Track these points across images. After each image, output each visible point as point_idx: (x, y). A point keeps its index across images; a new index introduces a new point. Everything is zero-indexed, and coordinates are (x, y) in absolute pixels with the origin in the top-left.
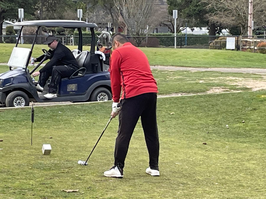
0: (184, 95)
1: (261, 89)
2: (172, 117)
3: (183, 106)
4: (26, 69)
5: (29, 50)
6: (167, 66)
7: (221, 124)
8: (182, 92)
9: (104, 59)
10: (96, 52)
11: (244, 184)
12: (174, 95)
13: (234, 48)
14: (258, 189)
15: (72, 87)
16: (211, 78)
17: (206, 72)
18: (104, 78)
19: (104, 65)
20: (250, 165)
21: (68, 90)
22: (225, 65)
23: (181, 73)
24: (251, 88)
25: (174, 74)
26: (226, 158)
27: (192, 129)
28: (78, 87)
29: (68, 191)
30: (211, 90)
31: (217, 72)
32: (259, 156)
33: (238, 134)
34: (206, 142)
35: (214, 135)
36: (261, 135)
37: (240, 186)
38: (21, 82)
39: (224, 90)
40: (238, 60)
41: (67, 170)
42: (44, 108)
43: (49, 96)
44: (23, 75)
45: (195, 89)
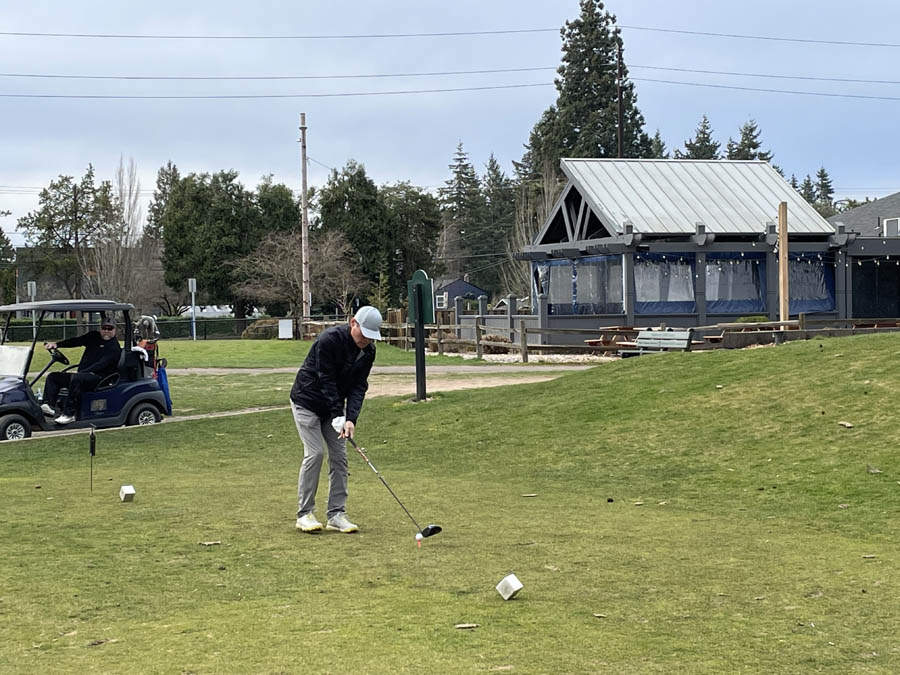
0: (264, 410)
1: (376, 395)
2: (272, 442)
3: (282, 424)
4: (24, 379)
5: (29, 349)
6: (208, 368)
8: (258, 405)
9: (147, 360)
10: (133, 348)
12: (248, 411)
13: (291, 336)
15: (99, 405)
18: (148, 388)
19: (145, 367)
21: (92, 410)
23: (238, 378)
25: (228, 380)
28: (108, 404)
29: (207, 543)
38: (16, 401)
42: (63, 438)
43: (63, 419)
44: (19, 388)
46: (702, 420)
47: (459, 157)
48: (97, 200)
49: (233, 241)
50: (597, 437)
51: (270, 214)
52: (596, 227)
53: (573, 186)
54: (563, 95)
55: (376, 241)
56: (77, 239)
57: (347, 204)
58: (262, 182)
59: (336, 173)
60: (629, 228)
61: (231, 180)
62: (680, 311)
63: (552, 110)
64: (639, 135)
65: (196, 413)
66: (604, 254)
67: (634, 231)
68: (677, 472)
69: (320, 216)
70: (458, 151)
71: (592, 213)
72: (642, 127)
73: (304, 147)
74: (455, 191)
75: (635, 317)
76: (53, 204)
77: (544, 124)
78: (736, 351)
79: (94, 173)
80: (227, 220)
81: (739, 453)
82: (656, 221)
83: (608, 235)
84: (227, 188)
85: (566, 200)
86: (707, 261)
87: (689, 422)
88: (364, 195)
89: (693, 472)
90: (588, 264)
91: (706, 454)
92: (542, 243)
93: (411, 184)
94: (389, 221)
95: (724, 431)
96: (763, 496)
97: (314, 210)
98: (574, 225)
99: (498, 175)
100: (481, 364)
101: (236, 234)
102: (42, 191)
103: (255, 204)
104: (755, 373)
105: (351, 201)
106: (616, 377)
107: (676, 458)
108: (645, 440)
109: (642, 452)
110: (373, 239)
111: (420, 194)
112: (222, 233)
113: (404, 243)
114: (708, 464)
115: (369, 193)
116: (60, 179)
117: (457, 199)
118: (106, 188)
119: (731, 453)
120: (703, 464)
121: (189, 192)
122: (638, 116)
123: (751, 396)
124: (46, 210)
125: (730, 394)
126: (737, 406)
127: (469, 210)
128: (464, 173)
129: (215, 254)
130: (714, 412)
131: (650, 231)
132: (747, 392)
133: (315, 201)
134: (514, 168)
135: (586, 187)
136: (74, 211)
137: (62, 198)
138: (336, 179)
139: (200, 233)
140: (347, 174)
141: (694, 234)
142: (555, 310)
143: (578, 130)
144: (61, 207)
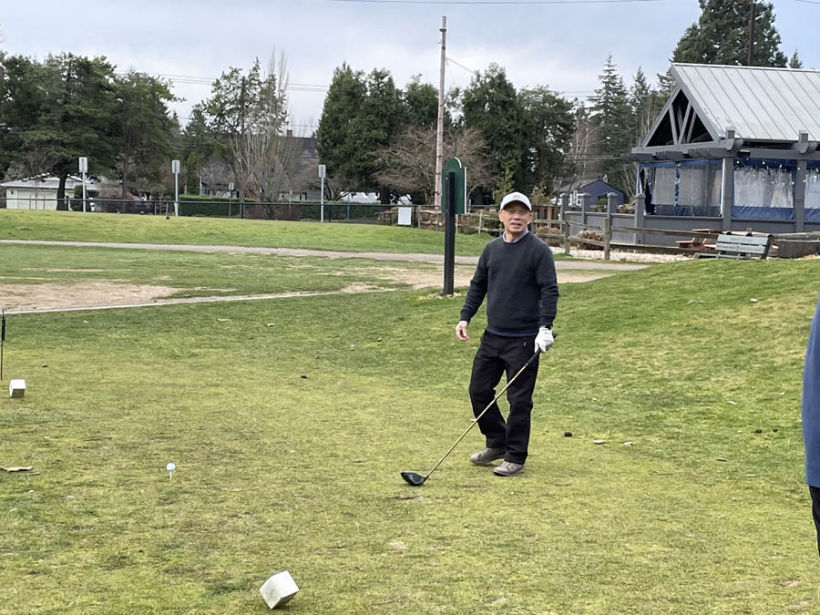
2: (271, 331)
3: (292, 312)
6: (296, 248)
7: (344, 344)
8: (303, 290)
11: (340, 453)
12: (287, 295)
13: (410, 224)
14: (359, 462)
16: (356, 269)
17: (353, 258)
20: (364, 416)
22: (386, 248)
23: (312, 261)
24: (412, 285)
25: (302, 261)
26: (330, 403)
27: (294, 351)
29: (10, 469)
30: (349, 287)
31: (369, 259)
32: (385, 399)
33: (366, 360)
34: (307, 375)
35: (326, 361)
36: (401, 362)
37: (332, 455)
39: (369, 287)
40: (408, 242)
41: (35, 427)
45: (324, 285)
46: (723, 338)
47: (607, 68)
48: (263, 92)
49: (382, 134)
50: (602, 350)
51: (416, 111)
52: (699, 131)
53: (681, 91)
54: (705, 13)
55: (511, 139)
56: (243, 126)
57: (487, 105)
58: (411, 81)
59: (479, 76)
60: (731, 133)
61: (382, 78)
62: (778, 217)
63: (694, 27)
64: (775, 53)
65: (234, 294)
66: (706, 158)
67: (736, 136)
68: (669, 402)
69: (462, 114)
70: (607, 63)
71: (697, 117)
72: (778, 46)
73: (444, 48)
74: (602, 100)
75: (732, 221)
76: (223, 93)
77: (685, 40)
78: (788, 261)
79: (260, 66)
80: (377, 115)
81: (751, 382)
82: (760, 127)
83: (711, 140)
84: (378, 85)
85: (673, 104)
86: (808, 169)
87: (708, 339)
88: (504, 97)
89: (688, 402)
90: (690, 168)
91: (713, 379)
92: (648, 145)
93: (549, 89)
94: (526, 122)
95: (742, 353)
96: (758, 441)
97: (458, 108)
98: (679, 128)
99: (644, 87)
100: (567, 260)
101: (384, 128)
102: (215, 81)
103: (404, 101)
104: (799, 286)
105: (491, 101)
106: (651, 283)
107: (678, 383)
108: (652, 358)
109: (643, 372)
110: (509, 137)
111: (557, 98)
112: (372, 126)
113: (539, 143)
114: (710, 393)
115: (509, 96)
116: (231, 70)
117: (605, 106)
118: (271, 81)
119: (742, 381)
120: (705, 393)
121: (346, 87)
122: (776, 35)
123: (786, 314)
124: (218, 98)
125: (764, 310)
126: (767, 324)
127: (615, 117)
128: (611, 83)
129: (364, 145)
130: (738, 329)
131: (753, 137)
132: (782, 308)
133: (458, 101)
134: (659, 80)
135: (694, 93)
136: (242, 101)
137: (232, 88)
138: (478, 80)
139: (351, 126)
140: (488, 76)
141: (797, 142)
142: (657, 210)
143: (717, 46)
144: (231, 96)
